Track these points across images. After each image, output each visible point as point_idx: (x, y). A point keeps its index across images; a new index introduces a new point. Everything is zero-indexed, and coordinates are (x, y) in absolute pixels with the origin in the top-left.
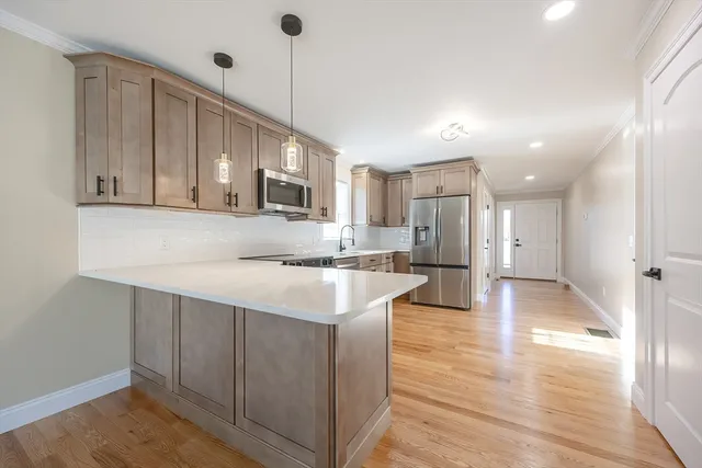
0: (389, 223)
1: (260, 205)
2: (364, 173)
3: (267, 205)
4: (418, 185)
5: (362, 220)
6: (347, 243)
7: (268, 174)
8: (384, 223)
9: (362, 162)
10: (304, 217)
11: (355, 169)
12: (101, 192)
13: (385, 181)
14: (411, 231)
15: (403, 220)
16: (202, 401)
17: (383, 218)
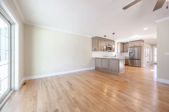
0: (124, 51)
1: (106, 50)
2: (120, 44)
3: (107, 50)
4: (130, 45)
5: (119, 51)
6: (117, 55)
7: (107, 46)
8: (123, 52)
9: (119, 42)
10: (111, 51)
11: (118, 43)
12: (95, 50)
13: (124, 44)
14: (129, 53)
15: (127, 51)
16: (105, 69)
17: (123, 51)
